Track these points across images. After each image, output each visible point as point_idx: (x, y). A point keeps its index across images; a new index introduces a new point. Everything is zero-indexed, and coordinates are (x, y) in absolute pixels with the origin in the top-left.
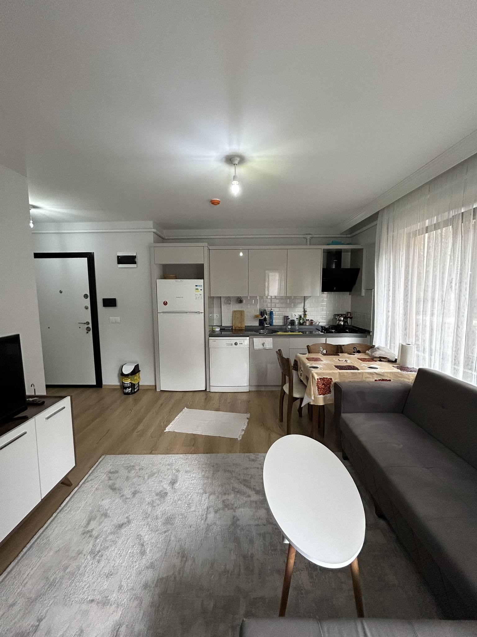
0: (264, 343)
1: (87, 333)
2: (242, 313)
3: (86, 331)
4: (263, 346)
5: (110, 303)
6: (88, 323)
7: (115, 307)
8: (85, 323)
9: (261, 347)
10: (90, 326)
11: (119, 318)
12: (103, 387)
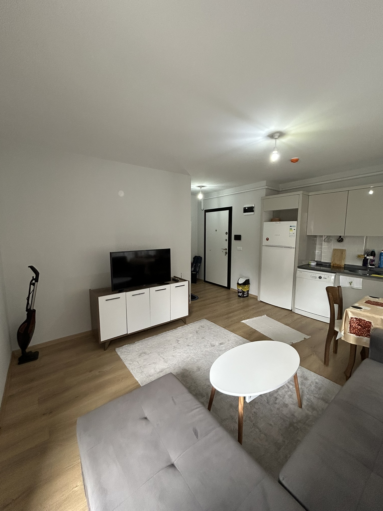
0: (352, 282)
1: (225, 255)
2: (342, 252)
3: (225, 254)
4: (351, 285)
5: (238, 238)
6: (226, 249)
7: (240, 241)
8: (224, 249)
9: (348, 285)
10: (227, 251)
11: (242, 248)
12: (230, 289)
